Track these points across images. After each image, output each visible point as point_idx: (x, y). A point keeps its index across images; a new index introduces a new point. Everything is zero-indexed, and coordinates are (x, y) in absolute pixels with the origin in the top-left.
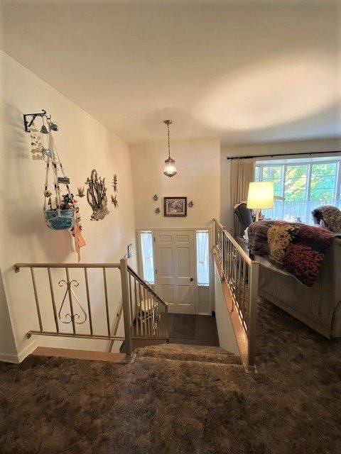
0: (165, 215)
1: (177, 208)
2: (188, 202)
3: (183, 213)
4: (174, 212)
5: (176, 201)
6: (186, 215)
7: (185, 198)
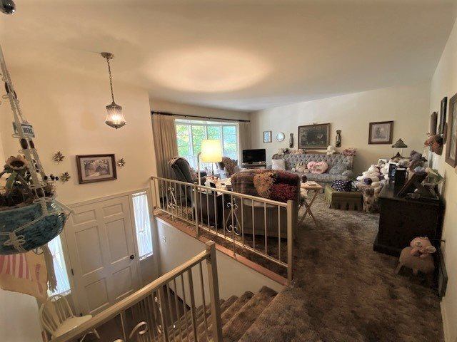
0: (81, 181)
1: (99, 169)
2: (117, 159)
3: (111, 175)
4: (97, 175)
5: (98, 160)
6: (115, 177)
7: (112, 156)
